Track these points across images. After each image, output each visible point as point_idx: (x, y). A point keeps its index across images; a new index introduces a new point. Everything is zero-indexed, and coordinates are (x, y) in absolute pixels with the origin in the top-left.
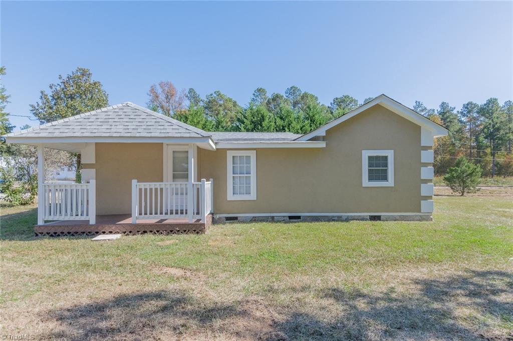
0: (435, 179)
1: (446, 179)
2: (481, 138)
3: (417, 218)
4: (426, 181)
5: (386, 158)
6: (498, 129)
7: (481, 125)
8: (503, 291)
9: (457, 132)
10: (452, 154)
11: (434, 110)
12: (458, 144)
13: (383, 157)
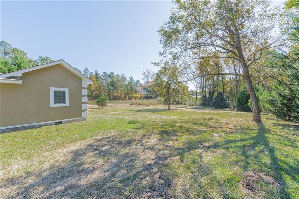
0: (88, 102)
1: (96, 102)
2: (109, 86)
3: (81, 120)
4: (84, 103)
5: (64, 92)
6: (114, 83)
7: (109, 81)
8: (105, 145)
9: (101, 83)
10: (100, 92)
11: (92, 73)
12: (101, 87)
13: (62, 91)
